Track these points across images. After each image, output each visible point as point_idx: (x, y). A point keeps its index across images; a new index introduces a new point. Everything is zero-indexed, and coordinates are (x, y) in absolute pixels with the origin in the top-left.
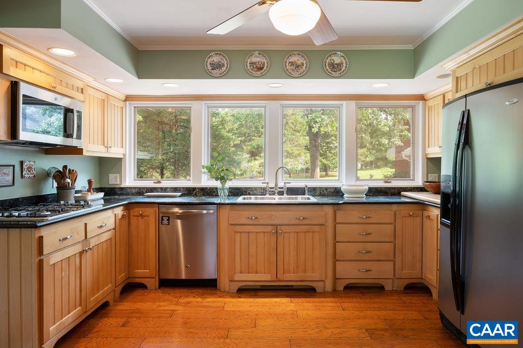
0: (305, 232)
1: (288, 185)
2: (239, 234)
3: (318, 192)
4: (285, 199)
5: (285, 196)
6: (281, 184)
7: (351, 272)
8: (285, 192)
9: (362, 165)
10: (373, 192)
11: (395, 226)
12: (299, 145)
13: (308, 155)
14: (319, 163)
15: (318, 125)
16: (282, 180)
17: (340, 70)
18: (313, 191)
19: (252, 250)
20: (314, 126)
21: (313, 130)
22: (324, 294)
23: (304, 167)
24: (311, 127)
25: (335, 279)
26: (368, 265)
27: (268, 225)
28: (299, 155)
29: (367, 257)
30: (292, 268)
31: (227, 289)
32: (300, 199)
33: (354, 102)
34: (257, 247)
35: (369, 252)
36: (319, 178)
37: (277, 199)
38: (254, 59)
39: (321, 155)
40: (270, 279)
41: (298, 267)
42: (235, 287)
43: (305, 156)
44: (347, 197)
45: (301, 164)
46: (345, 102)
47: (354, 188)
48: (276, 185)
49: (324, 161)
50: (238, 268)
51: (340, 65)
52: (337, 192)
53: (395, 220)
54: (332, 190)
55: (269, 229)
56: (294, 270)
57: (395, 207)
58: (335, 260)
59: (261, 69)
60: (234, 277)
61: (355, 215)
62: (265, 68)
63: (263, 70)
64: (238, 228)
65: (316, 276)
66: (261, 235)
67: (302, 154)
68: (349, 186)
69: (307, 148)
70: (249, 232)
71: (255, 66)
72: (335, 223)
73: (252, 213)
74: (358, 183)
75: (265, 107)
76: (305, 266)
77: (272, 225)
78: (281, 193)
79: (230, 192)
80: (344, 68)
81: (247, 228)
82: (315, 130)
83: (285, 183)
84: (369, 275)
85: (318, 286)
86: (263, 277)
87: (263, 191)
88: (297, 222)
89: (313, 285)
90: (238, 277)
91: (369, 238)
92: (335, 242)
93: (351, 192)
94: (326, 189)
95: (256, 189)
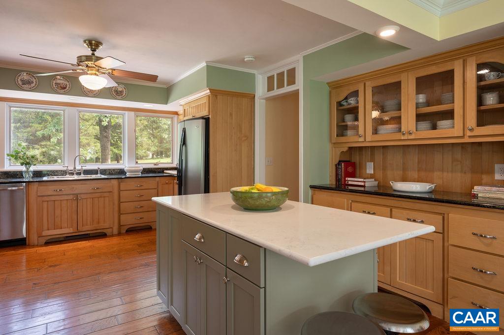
0: (98, 197)
1: (84, 168)
2: (46, 203)
3: (108, 172)
4: (82, 177)
5: (82, 175)
6: (78, 167)
7: (130, 220)
8: (82, 173)
9: (153, 155)
10: (145, 171)
11: (158, 191)
12: (88, 135)
13: (99, 145)
14: (110, 153)
15: (107, 120)
16: (80, 164)
17: (122, 95)
18: (103, 172)
19: (58, 212)
20: (104, 120)
21: (103, 123)
22: (112, 236)
23: (94, 157)
24: (100, 121)
25: (120, 226)
26: (141, 215)
27: (70, 194)
28: (88, 144)
29: (141, 210)
30: (89, 223)
31: (36, 243)
32: (94, 176)
33: (133, 112)
34: (61, 210)
35: (142, 207)
36: (110, 163)
37: (76, 177)
38: (58, 81)
39: (112, 145)
40: (72, 232)
41: (93, 221)
42: (43, 241)
43: (95, 146)
44: (128, 175)
45: (91, 153)
46: (127, 112)
47: (134, 168)
48: (75, 168)
49: (116, 151)
50: (45, 227)
51: (121, 92)
52: (122, 172)
53: (158, 187)
54: (118, 171)
55: (71, 197)
56: (90, 224)
57: (157, 179)
58: (120, 214)
59: (65, 88)
60: (42, 233)
61: (132, 184)
62: (67, 88)
63: (66, 89)
64: (46, 199)
65: (107, 225)
66: (65, 202)
67: (92, 144)
68: (130, 167)
69: (96, 137)
70: (54, 201)
71: (59, 86)
72: (120, 190)
73: (57, 187)
74: (137, 165)
75: (64, 111)
76: (99, 219)
77: (73, 194)
78: (79, 174)
79: (33, 175)
80: (124, 94)
81: (53, 198)
82: (105, 123)
83: (82, 167)
84: (142, 221)
85: (108, 232)
86: (67, 231)
87: (64, 173)
88: (93, 191)
89: (105, 231)
90: (45, 233)
91: (142, 198)
92: (120, 202)
93: (131, 171)
94: (114, 170)
95: (57, 171)
